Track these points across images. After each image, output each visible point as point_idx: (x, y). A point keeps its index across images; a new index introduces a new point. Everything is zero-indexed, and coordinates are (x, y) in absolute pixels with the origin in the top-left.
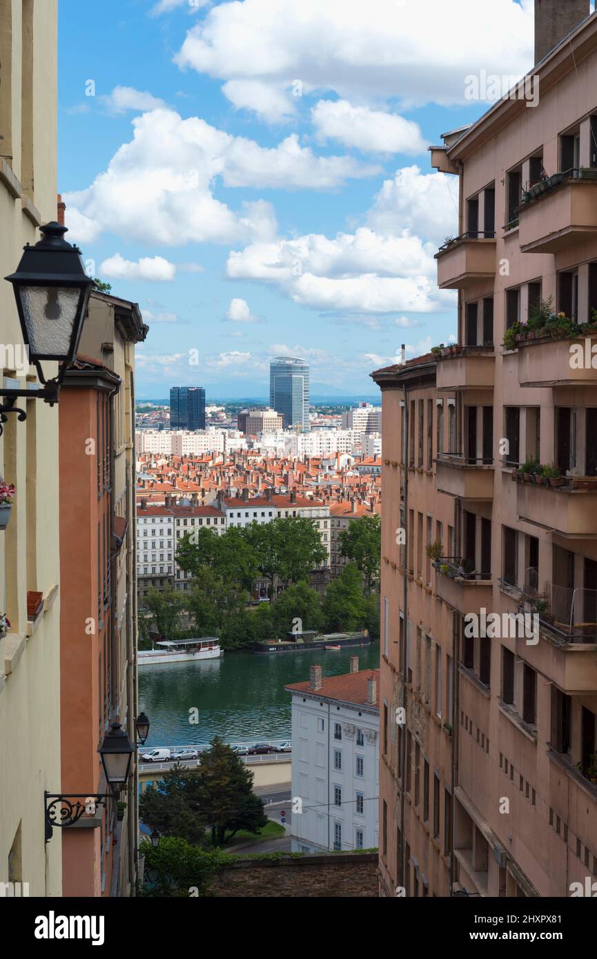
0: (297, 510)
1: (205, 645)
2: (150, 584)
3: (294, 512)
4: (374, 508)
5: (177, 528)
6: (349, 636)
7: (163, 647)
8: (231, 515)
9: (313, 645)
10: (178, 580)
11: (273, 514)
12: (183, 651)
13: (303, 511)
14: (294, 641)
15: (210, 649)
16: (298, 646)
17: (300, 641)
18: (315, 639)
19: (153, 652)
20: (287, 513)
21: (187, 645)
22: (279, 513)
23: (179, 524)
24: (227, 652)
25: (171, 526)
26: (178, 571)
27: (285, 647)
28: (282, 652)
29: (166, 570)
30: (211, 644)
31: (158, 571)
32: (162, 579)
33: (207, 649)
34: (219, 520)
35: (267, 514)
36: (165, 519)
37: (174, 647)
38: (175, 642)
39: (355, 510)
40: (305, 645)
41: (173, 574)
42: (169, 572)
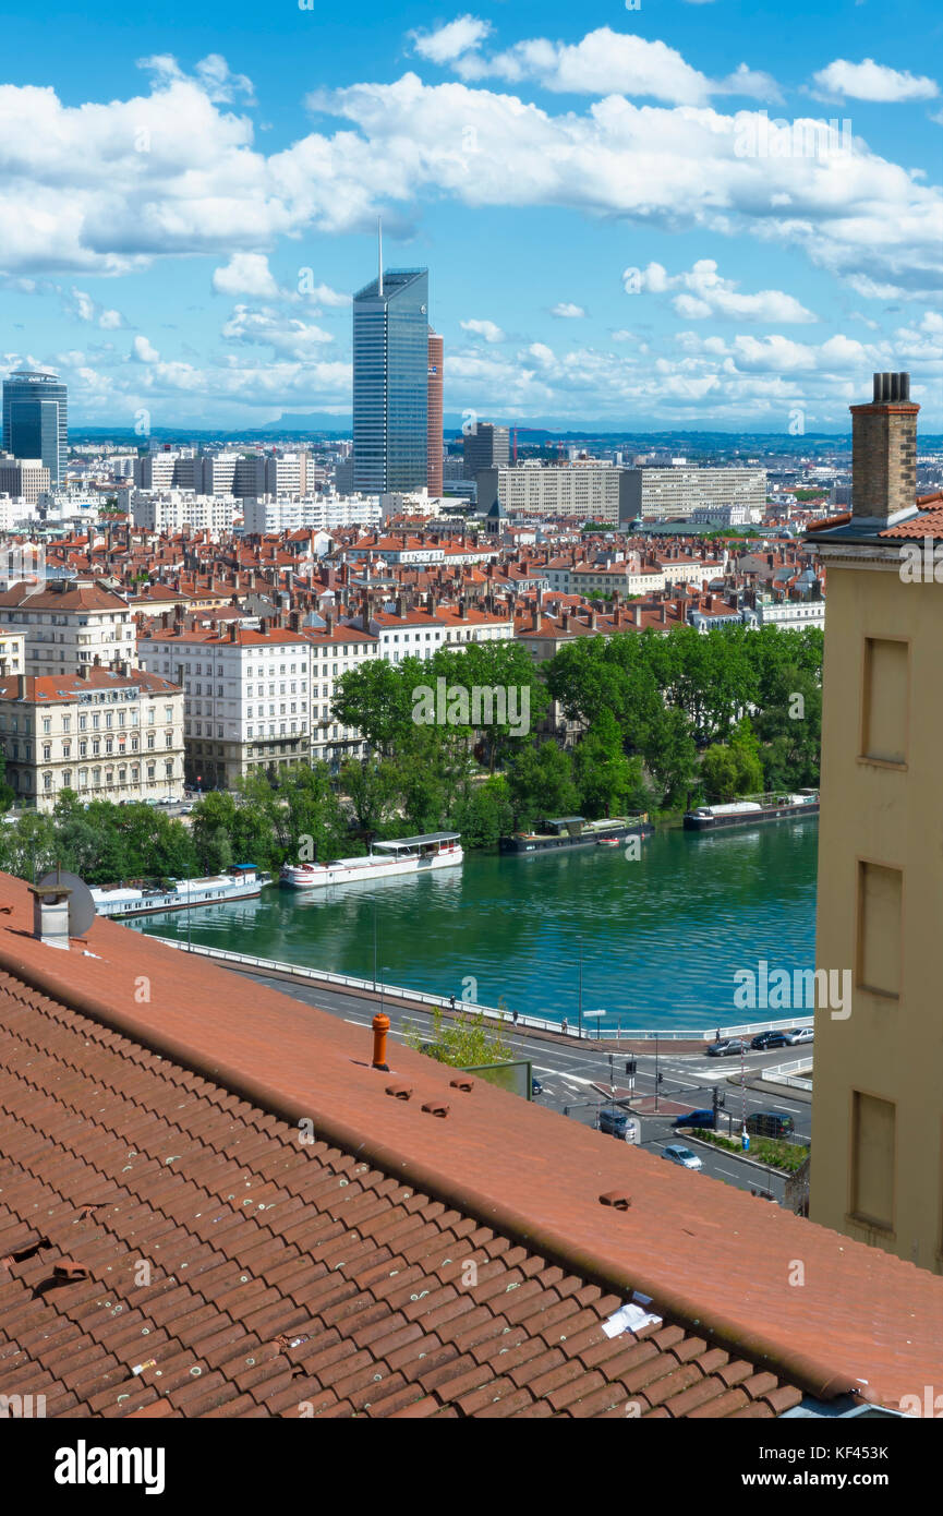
0: (472, 628)
1: (444, 845)
2: (278, 749)
3: (468, 633)
4: (568, 624)
5: (314, 662)
6: (623, 823)
7: (382, 852)
8: (386, 639)
9: (580, 839)
10: (316, 742)
11: (441, 636)
12: (415, 855)
13: (479, 630)
14: (556, 833)
15: (451, 851)
16: (563, 842)
17: (564, 834)
18: (583, 829)
19: (373, 858)
20: (459, 634)
21: (422, 846)
22: (449, 634)
23: (316, 656)
24: (468, 850)
25: (305, 658)
26: (316, 729)
27: (545, 844)
28: (543, 851)
29: (299, 728)
30: (452, 843)
31: (288, 729)
32: (293, 742)
33: (447, 851)
34: (370, 647)
35: (433, 637)
36: (299, 648)
37: (403, 851)
38: (401, 842)
39: (539, 628)
40: (571, 840)
41: (307, 734)
42: (304, 731)
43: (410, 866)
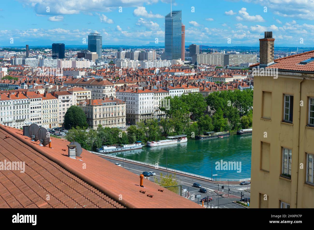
0: (190, 90)
1: (183, 137)
2: (147, 116)
3: (189, 90)
4: (211, 88)
5: (155, 97)
6: (223, 133)
7: (169, 139)
8: (171, 92)
9: (213, 137)
10: (155, 114)
11: (183, 91)
12: (177, 140)
13: (192, 90)
14: (208, 135)
15: (185, 139)
16: (210, 137)
17: (210, 135)
18: (214, 134)
19: (167, 140)
20: (187, 91)
21: (178, 138)
22: (185, 91)
23: (155, 95)
24: (188, 139)
25: (153, 96)
26: (155, 112)
27: (206, 137)
28: (205, 139)
29: (151, 111)
30: (185, 137)
31: (149, 112)
32: (150, 114)
33: (184, 139)
34: (167, 94)
35: (181, 91)
36: (151, 94)
37: (174, 139)
38: (174, 137)
39: (205, 89)
40: (211, 137)
41: (153, 113)
42: (152, 112)
43: (175, 142)
